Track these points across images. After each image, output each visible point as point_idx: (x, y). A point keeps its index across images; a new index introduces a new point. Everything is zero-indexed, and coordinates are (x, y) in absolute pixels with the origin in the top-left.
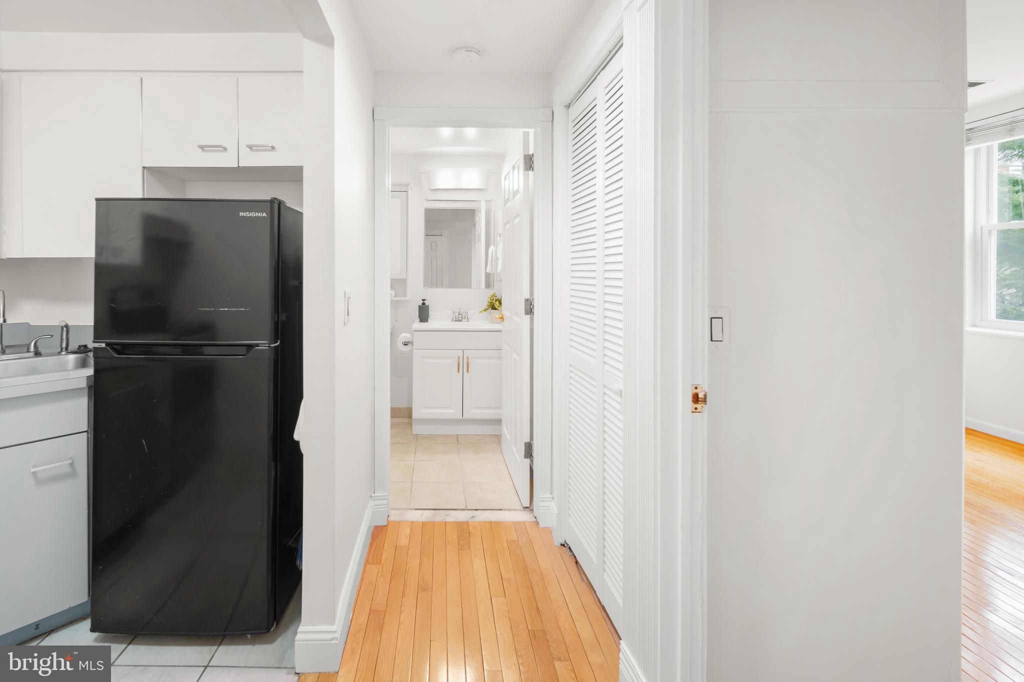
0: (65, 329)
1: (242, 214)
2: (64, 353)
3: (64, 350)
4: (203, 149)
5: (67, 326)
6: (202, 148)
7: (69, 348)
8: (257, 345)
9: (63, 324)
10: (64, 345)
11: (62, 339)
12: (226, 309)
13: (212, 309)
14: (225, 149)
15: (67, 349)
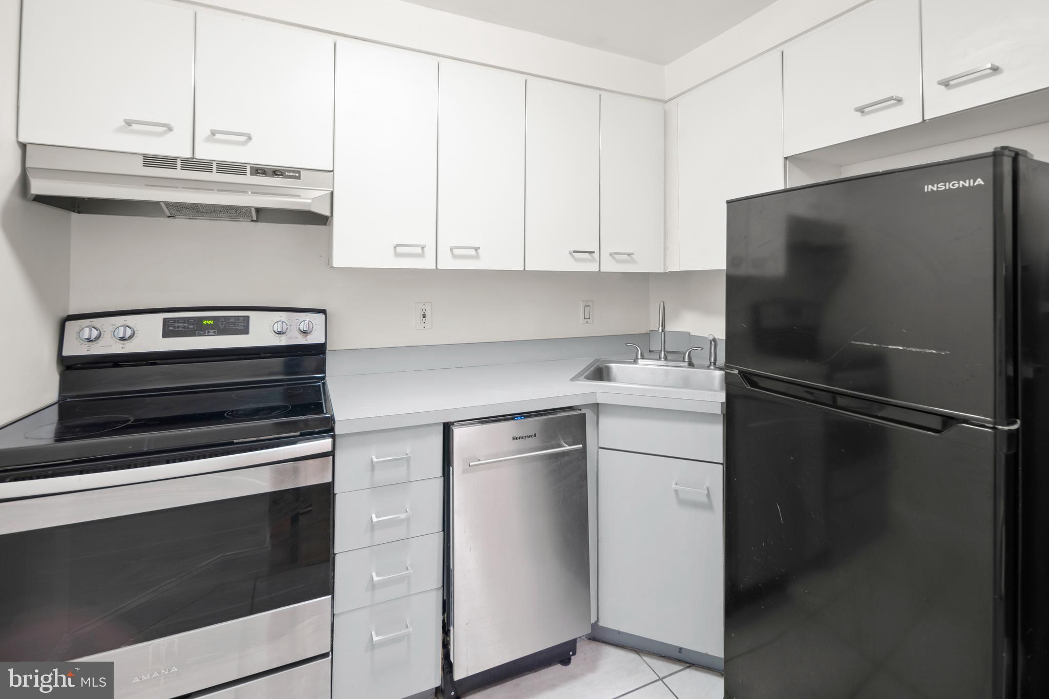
0: (713, 343)
1: (928, 188)
2: (712, 367)
3: (712, 364)
4: (862, 112)
5: (714, 340)
6: (861, 110)
7: (717, 363)
8: (966, 421)
9: (711, 338)
10: (712, 360)
11: (711, 353)
12: (901, 348)
13: (875, 345)
14: (899, 101)
15: (715, 364)
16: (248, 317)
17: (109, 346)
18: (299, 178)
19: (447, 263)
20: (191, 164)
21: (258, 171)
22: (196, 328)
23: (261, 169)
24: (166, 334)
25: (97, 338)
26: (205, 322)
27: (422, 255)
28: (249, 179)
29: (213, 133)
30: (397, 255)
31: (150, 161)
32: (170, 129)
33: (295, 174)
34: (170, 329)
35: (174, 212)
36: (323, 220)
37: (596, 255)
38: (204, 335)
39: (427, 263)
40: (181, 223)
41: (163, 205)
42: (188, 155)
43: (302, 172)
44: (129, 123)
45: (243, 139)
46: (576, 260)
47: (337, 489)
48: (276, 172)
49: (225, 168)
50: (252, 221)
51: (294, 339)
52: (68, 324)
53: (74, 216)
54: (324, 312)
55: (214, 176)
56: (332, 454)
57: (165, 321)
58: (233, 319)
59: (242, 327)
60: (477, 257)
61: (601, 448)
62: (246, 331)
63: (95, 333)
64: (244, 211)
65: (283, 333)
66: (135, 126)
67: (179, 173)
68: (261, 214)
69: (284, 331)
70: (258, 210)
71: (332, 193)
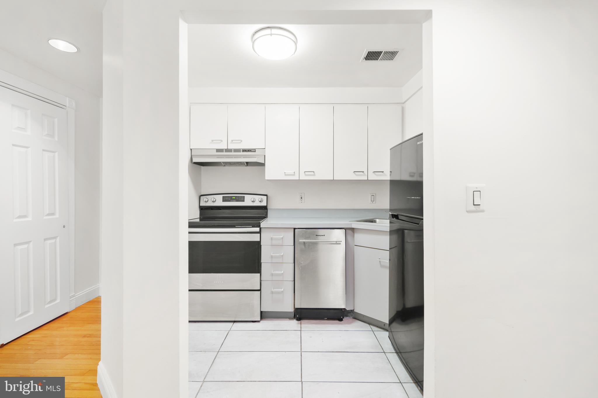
16: (244, 196)
17: (210, 204)
18: (255, 152)
19: (303, 177)
20: (228, 150)
21: (244, 151)
22: (230, 199)
23: (245, 150)
24: (223, 201)
25: (208, 201)
26: (233, 198)
27: (294, 175)
28: (242, 153)
29: (232, 141)
30: (286, 175)
31: (218, 150)
32: (222, 141)
33: (254, 150)
34: (225, 200)
35: (225, 165)
36: (263, 165)
37: (366, 172)
38: (233, 201)
39: (296, 178)
40: (227, 168)
41: (222, 163)
42: (226, 148)
43: (256, 149)
44: (212, 141)
45: (240, 141)
46: (357, 175)
47: (262, 243)
48: (249, 151)
49: (236, 150)
50: (246, 166)
51: (257, 204)
52: (201, 197)
53: (202, 167)
54: (266, 195)
55: (233, 153)
56: (260, 232)
57: (223, 197)
58: (240, 197)
59: (242, 199)
60: (314, 175)
61: (355, 245)
62: (244, 201)
63: (207, 200)
64: (243, 163)
65: (254, 202)
66: (214, 141)
67: (224, 153)
68: (247, 164)
69: (254, 201)
70: (247, 163)
71: (265, 156)
